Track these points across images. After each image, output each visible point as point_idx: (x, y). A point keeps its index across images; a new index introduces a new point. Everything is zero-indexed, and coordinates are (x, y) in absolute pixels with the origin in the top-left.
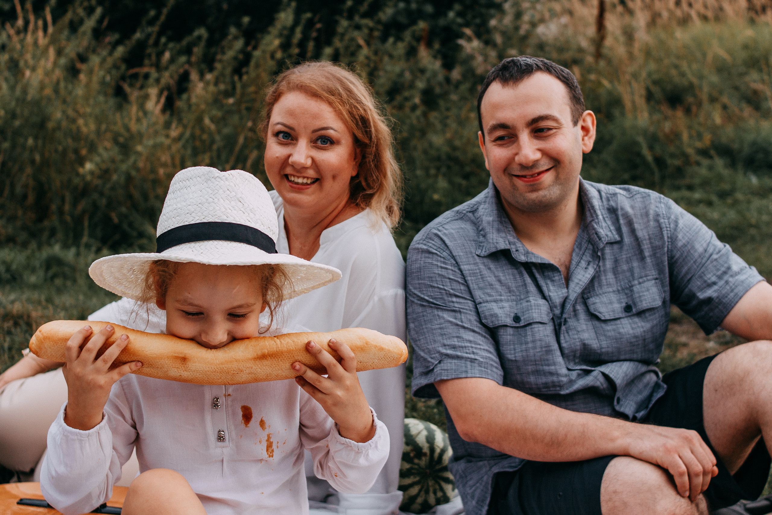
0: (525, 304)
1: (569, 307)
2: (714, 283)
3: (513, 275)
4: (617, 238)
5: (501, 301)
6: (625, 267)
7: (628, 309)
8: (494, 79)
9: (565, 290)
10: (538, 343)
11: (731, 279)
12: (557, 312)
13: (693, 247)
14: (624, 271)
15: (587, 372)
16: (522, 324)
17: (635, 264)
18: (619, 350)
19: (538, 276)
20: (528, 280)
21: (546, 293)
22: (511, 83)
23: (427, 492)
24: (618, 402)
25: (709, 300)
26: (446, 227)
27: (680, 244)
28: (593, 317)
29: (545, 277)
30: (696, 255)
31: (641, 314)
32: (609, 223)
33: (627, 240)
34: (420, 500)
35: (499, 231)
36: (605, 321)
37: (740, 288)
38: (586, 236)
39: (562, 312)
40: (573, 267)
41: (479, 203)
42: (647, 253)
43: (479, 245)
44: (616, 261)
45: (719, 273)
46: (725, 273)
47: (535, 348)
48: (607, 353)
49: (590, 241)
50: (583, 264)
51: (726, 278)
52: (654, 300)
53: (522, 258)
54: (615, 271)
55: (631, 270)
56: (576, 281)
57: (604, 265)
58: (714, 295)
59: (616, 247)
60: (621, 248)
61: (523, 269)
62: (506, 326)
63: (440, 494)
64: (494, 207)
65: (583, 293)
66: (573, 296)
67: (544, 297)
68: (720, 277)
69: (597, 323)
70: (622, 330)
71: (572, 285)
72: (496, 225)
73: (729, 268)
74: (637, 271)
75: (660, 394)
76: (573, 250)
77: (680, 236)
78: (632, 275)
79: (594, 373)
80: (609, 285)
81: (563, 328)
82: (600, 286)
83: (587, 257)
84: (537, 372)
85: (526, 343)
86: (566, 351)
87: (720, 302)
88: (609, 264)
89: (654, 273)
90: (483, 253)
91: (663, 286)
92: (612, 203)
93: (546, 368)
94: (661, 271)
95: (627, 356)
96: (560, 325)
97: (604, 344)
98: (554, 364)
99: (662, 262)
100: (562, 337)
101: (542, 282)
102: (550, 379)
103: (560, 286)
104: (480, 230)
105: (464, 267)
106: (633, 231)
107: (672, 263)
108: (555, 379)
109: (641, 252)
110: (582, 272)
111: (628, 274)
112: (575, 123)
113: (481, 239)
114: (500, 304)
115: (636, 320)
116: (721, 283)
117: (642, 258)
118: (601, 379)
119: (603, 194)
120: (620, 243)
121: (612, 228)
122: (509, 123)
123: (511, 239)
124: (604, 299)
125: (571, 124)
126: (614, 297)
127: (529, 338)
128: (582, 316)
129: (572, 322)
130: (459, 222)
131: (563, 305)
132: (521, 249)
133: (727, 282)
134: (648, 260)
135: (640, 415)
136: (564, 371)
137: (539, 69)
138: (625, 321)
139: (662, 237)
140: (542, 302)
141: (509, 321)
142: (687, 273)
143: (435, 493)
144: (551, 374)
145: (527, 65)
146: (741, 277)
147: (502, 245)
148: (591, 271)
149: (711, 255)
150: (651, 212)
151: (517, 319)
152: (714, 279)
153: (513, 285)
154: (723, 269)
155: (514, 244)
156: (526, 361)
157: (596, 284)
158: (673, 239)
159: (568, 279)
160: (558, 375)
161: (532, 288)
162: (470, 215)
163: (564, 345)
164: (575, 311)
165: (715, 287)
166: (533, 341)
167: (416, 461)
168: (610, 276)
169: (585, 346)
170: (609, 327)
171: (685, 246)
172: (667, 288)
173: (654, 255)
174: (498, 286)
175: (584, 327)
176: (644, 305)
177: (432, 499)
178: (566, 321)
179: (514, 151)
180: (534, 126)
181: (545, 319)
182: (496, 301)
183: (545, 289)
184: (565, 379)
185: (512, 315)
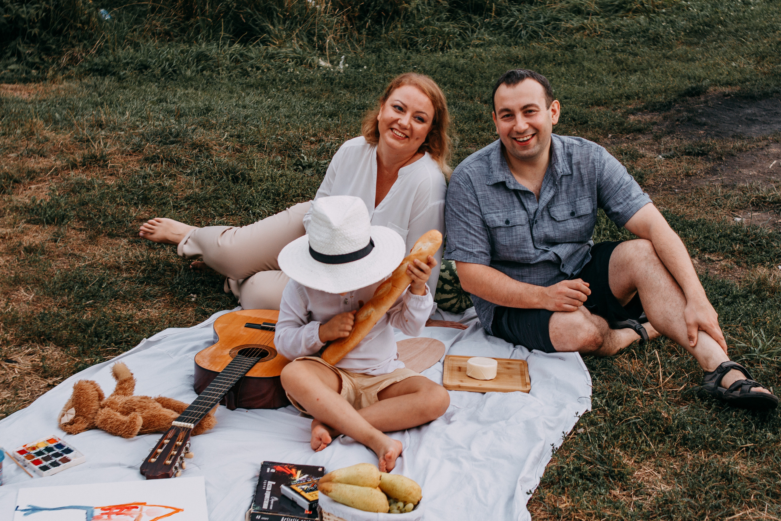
0: (512, 214)
1: (538, 214)
2: (621, 203)
3: (507, 196)
4: (570, 172)
5: (498, 212)
6: (573, 190)
7: (573, 214)
8: (502, 82)
9: (537, 205)
10: (519, 237)
11: (630, 202)
12: (532, 217)
13: (612, 180)
14: (572, 192)
15: (546, 251)
16: (510, 225)
17: (579, 188)
18: (566, 238)
19: (521, 197)
20: (516, 199)
21: (526, 207)
22: (512, 85)
23: (461, 302)
24: (563, 267)
25: (617, 213)
26: (471, 166)
27: (605, 179)
28: (552, 219)
29: (526, 198)
30: (613, 185)
31: (579, 217)
32: (566, 163)
33: (575, 173)
34: (457, 306)
35: (500, 170)
36: (559, 222)
37: (635, 208)
38: (550, 172)
39: (534, 217)
40: (542, 190)
41: (492, 150)
42: (585, 183)
43: (488, 177)
44: (568, 186)
45: (624, 197)
46: (627, 198)
47: (516, 239)
48: (559, 239)
49: (552, 175)
50: (548, 189)
51: (628, 201)
52: (588, 210)
53: (512, 187)
54: (567, 191)
55: (576, 192)
56: (543, 199)
57: (561, 188)
58: (620, 211)
59: (569, 177)
60: (572, 178)
61: (513, 193)
62: (500, 227)
63: (468, 303)
64: (499, 155)
65: (548, 205)
66: (541, 208)
67: (525, 209)
68: (625, 200)
69: (554, 222)
70: (568, 227)
71: (541, 202)
72: (499, 166)
73: (630, 195)
74: (579, 192)
75: (587, 261)
76: (543, 180)
77: (605, 174)
78: (577, 194)
79: (550, 253)
80: (563, 200)
81: (535, 225)
82: (558, 201)
83: (550, 185)
84: (518, 252)
85: (512, 236)
86: (536, 239)
87: (623, 215)
88: (564, 188)
89: (588, 194)
90: (491, 183)
91: (593, 202)
92: (570, 151)
93: (523, 250)
94: (593, 193)
95: (570, 241)
96: (533, 224)
97: (557, 234)
98: (527, 248)
99: (594, 188)
100: (534, 231)
101: (524, 200)
102: (524, 256)
103: (534, 202)
104: (489, 168)
105: (479, 193)
106: (579, 169)
107: (599, 189)
108: (527, 256)
109: (582, 182)
110: (547, 194)
111: (574, 194)
112: (548, 108)
113: (491, 174)
114: (497, 215)
115: (577, 220)
116: (625, 204)
117: (583, 185)
118: (553, 256)
119: (566, 144)
120: (571, 175)
121: (567, 166)
122: (511, 108)
123: (506, 175)
124: (560, 208)
125: (545, 108)
126: (565, 207)
127: (514, 234)
128: (546, 218)
129: (540, 222)
130: (479, 161)
131: (535, 213)
132: (512, 182)
133: (628, 204)
134: (586, 187)
135: (575, 273)
136: (533, 251)
137: (528, 76)
138: (571, 221)
139: (595, 174)
140: (523, 212)
141: (502, 224)
142: (607, 195)
143: (466, 302)
144: (525, 253)
145: (521, 75)
146: (636, 201)
147: (501, 179)
148: (552, 193)
149: (621, 186)
150: (591, 158)
151: (507, 222)
152: (621, 201)
153: (506, 202)
154: (627, 195)
155: (508, 178)
156: (511, 246)
157: (555, 199)
158: (601, 175)
159: (539, 198)
160: (529, 254)
161: (517, 204)
162: (486, 157)
163: (535, 235)
164: (542, 215)
165: (622, 206)
166: (516, 235)
167: (455, 285)
168: (564, 195)
169: (546, 236)
170: (561, 225)
171: (607, 179)
172: (596, 203)
173: (589, 183)
174: (497, 204)
175: (547, 225)
176: (582, 213)
177: (464, 305)
178: (536, 221)
179: (513, 124)
180: (525, 110)
181: (524, 222)
182: (495, 213)
183: (525, 204)
184: (533, 256)
185: (505, 220)
